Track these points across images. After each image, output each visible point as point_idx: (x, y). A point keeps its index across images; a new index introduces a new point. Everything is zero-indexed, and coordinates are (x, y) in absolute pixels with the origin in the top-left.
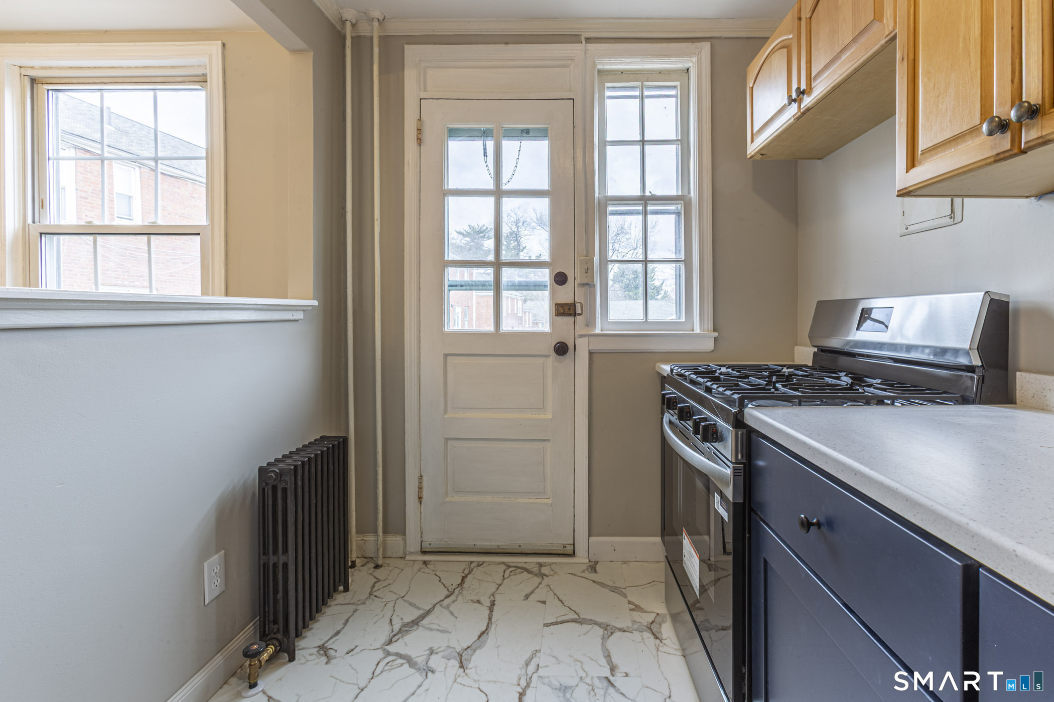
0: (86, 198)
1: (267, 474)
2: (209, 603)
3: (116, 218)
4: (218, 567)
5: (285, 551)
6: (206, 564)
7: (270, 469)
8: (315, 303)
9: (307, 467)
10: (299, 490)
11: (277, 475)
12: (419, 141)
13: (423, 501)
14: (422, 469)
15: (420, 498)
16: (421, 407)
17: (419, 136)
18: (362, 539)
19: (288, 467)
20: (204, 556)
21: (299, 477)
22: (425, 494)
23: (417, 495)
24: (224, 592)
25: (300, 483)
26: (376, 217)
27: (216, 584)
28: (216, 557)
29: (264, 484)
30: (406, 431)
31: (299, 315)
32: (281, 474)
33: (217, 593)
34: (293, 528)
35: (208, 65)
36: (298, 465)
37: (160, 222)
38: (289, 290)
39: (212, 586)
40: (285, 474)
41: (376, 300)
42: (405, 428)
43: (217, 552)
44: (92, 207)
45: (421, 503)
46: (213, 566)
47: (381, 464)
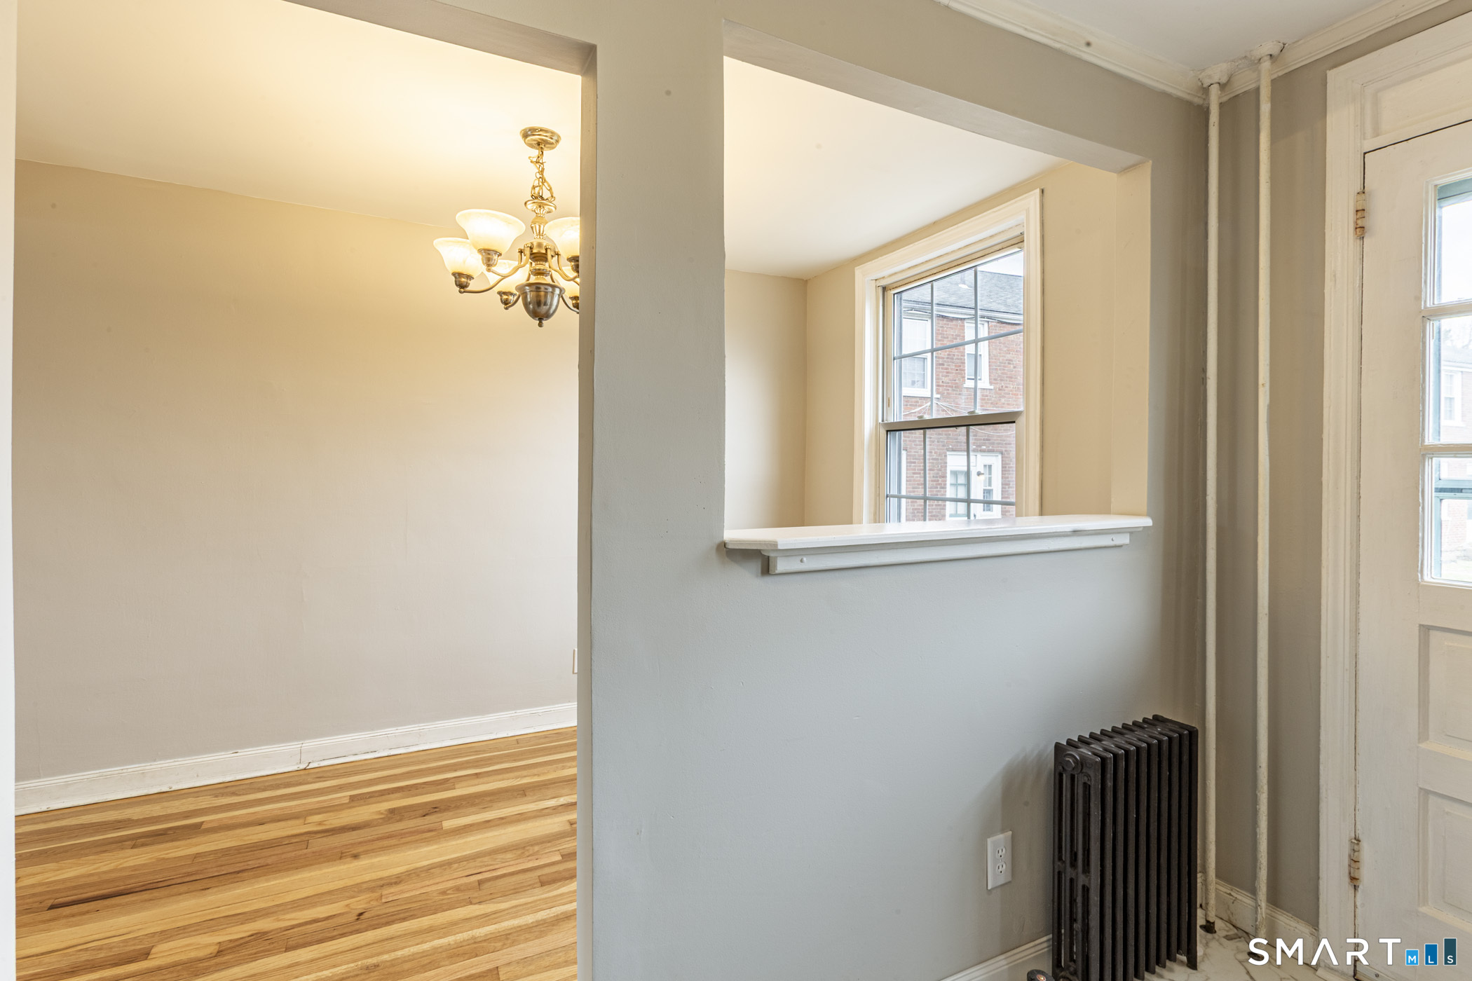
0: (943, 365)
1: (1064, 756)
2: (993, 889)
3: (967, 380)
4: (1004, 850)
5: (1086, 870)
6: (989, 841)
7: (1069, 750)
8: (1148, 522)
9: (1122, 764)
10: (1109, 794)
11: (1078, 764)
12: (1361, 231)
13: (1361, 887)
14: (1358, 826)
15: (1353, 879)
16: (1359, 714)
17: (1359, 222)
18: (1229, 892)
19: (1094, 757)
20: (987, 831)
21: (1110, 775)
22: (1366, 874)
23: (1347, 872)
24: (1010, 882)
25: (1110, 784)
26: (1261, 381)
27: (1000, 870)
28: (1001, 836)
29: (1061, 768)
30: (1322, 747)
31: (1124, 539)
32: (1082, 763)
33: (1001, 881)
34: (1098, 844)
35: (1025, 222)
36: (1107, 758)
37: (979, 412)
38: (1113, 500)
39: (997, 873)
40: (1088, 765)
41: (1260, 517)
42: (1319, 740)
43: (1003, 831)
44: (947, 373)
45: (1355, 888)
46: (998, 844)
47: (1265, 788)
